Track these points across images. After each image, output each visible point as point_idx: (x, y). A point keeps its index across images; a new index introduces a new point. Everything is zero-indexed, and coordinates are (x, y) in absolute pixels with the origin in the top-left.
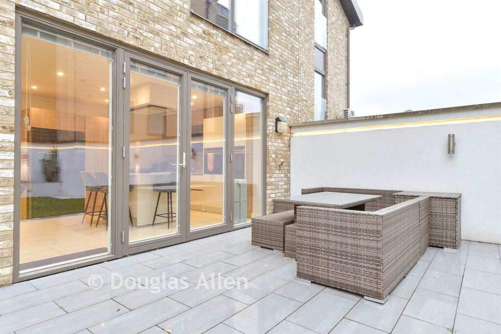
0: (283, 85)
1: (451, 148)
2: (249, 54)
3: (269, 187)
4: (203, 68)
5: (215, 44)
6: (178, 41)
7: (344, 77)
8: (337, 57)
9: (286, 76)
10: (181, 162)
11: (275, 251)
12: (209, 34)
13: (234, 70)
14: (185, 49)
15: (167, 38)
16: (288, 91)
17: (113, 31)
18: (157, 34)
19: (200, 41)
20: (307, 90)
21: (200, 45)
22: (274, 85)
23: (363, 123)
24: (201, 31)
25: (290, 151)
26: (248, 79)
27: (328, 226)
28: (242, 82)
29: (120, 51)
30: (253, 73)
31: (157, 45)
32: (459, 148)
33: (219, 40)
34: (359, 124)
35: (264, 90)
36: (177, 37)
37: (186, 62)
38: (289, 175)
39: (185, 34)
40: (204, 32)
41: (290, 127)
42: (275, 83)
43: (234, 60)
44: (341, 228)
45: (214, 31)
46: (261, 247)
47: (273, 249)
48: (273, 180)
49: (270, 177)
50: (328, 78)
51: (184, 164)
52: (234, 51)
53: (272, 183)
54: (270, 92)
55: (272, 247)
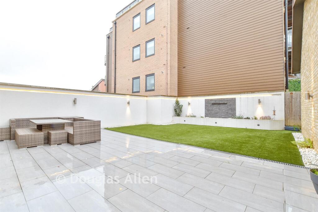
11: (38, 147)
23: (39, 89)
27: (86, 126)
32: (77, 102)
34: (37, 89)
44: (90, 126)
46: (27, 148)
47: (37, 146)
55: (36, 145)
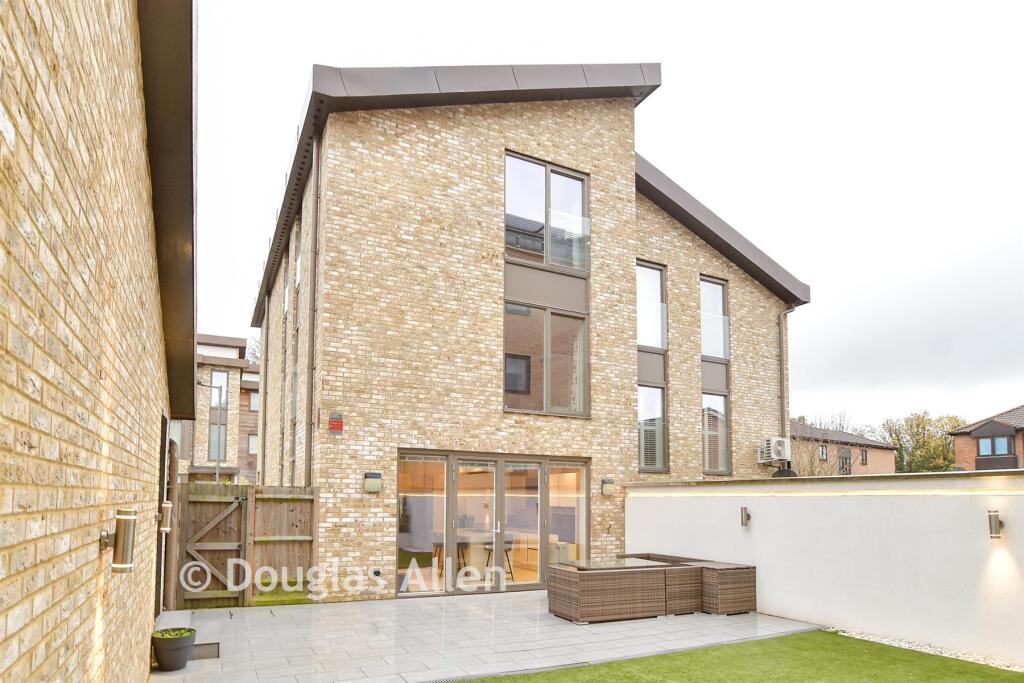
0: (613, 443)
1: (747, 518)
2: (565, 425)
3: (592, 551)
4: (516, 452)
5: (527, 428)
6: (493, 437)
7: (774, 387)
8: (753, 363)
9: (618, 434)
10: (496, 529)
12: (521, 422)
13: (547, 445)
14: (499, 441)
15: (484, 437)
16: (621, 449)
17: (447, 445)
18: (477, 437)
19: (512, 430)
20: (686, 425)
21: (512, 434)
22: (599, 448)
24: (513, 422)
25: (624, 512)
26: (564, 450)
28: (557, 454)
29: (451, 456)
30: (570, 443)
31: (476, 445)
32: (754, 520)
33: (531, 423)
35: (585, 455)
36: (493, 433)
37: (500, 451)
38: (622, 538)
39: (498, 430)
40: (516, 422)
41: (624, 487)
42: (600, 444)
43: (548, 437)
45: (526, 418)
48: (598, 543)
49: (594, 540)
50: (733, 398)
51: (499, 530)
52: (548, 428)
53: (596, 547)
54: (593, 455)
